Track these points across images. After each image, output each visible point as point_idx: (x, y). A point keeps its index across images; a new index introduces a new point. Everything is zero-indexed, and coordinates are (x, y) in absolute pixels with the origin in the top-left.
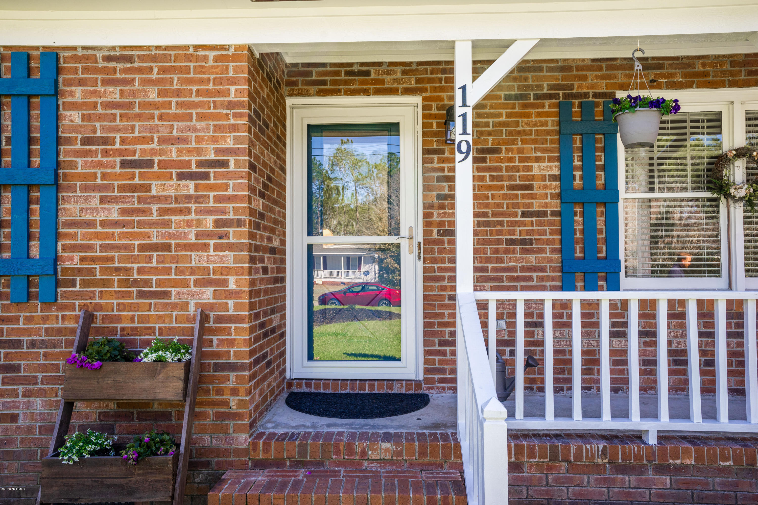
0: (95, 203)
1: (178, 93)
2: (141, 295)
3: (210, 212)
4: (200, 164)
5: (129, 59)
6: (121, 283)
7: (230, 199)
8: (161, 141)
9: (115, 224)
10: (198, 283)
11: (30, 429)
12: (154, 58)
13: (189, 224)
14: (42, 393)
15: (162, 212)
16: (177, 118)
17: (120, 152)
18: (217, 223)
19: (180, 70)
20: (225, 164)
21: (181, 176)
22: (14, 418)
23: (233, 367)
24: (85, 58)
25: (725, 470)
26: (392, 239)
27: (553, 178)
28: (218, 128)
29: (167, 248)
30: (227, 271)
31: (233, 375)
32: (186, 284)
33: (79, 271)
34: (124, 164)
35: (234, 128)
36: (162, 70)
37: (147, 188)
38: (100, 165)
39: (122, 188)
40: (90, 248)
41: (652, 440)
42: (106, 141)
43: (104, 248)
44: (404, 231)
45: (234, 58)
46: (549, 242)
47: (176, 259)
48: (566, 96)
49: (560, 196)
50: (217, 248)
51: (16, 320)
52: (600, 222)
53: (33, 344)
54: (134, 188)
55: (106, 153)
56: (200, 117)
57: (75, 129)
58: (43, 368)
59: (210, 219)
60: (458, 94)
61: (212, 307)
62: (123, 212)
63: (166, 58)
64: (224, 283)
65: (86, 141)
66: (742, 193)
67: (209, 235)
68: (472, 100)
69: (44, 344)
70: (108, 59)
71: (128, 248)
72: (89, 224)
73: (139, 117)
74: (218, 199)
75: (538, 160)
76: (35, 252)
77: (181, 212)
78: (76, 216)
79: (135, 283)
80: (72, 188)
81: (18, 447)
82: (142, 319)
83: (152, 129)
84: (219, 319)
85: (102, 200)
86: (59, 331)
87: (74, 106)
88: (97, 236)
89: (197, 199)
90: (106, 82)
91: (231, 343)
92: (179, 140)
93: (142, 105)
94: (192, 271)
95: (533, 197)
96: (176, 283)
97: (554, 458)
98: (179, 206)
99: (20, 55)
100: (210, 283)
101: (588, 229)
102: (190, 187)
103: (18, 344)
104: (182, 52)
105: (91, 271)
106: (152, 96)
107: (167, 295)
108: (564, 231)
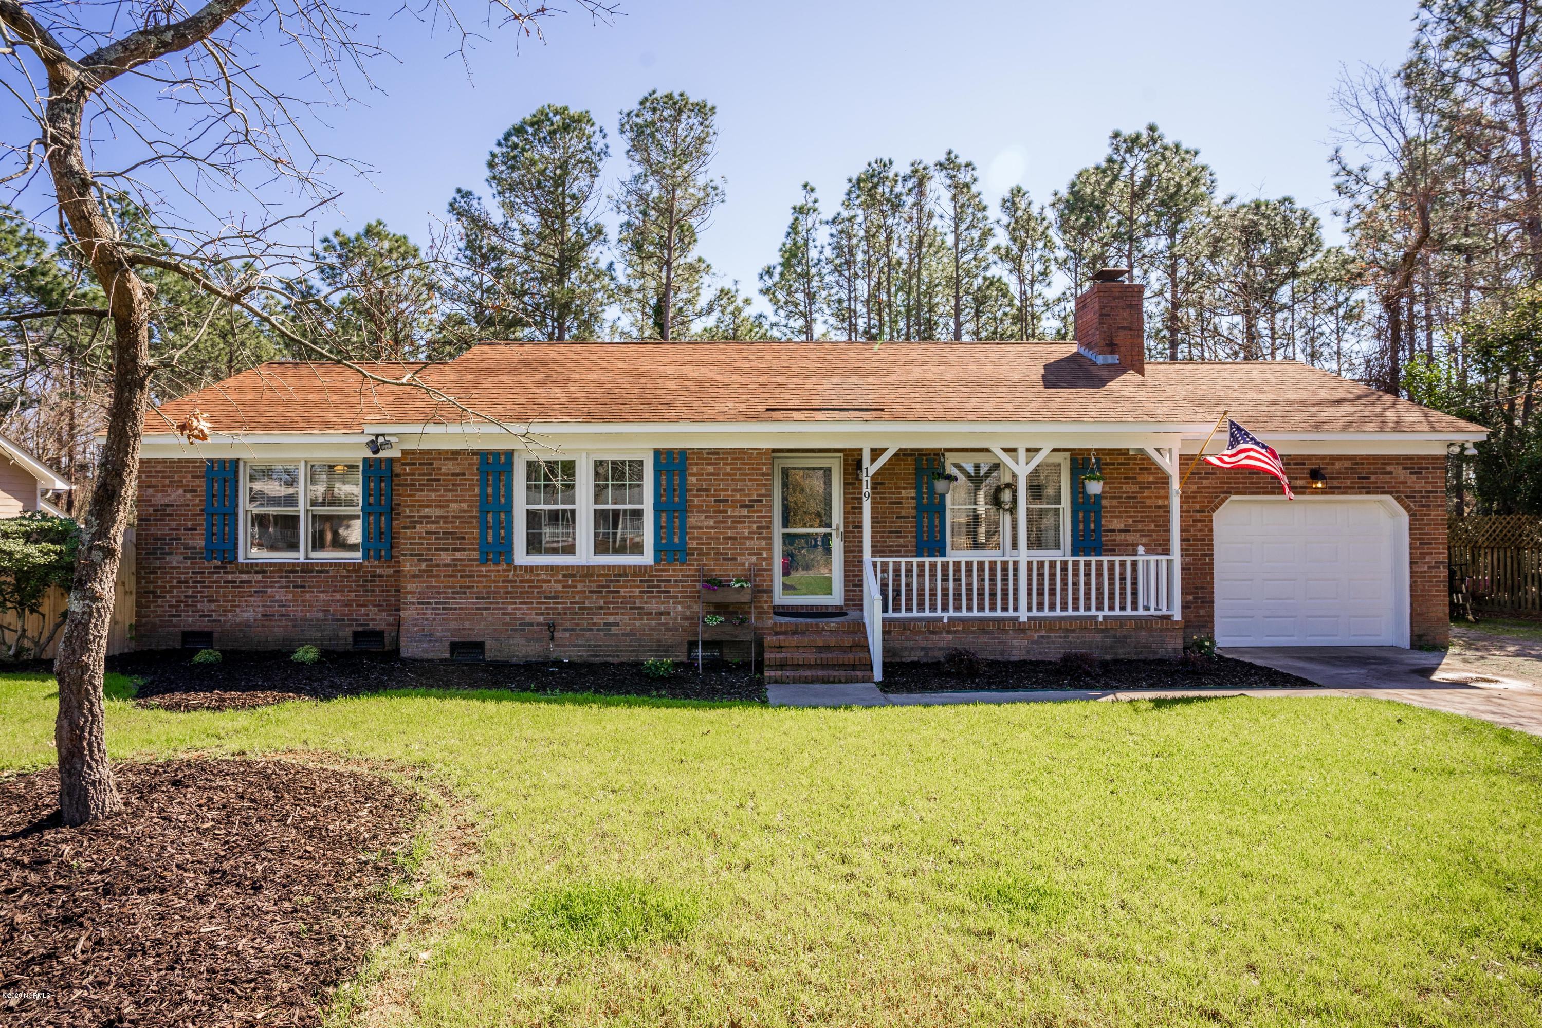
0: (703, 518)
1: (740, 469)
2: (724, 559)
3: (755, 522)
4: (750, 501)
5: (718, 454)
6: (715, 554)
7: (763, 517)
8: (732, 491)
9: (712, 528)
10: (749, 554)
11: (676, 618)
12: (729, 453)
13: (745, 528)
14: (680, 603)
15: (733, 522)
16: (739, 480)
17: (714, 496)
18: (758, 528)
19: (741, 459)
20: (761, 501)
21: (741, 507)
22: (669, 614)
23: (765, 591)
24: (698, 454)
25: (973, 632)
26: (827, 530)
27: (913, 498)
28: (758, 485)
29: (735, 538)
30: (762, 549)
31: (765, 595)
32: (744, 554)
33: (696, 549)
34: (716, 501)
35: (765, 485)
36: (733, 459)
37: (726, 512)
38: (705, 501)
39: (715, 512)
40: (701, 538)
41: (946, 621)
42: (707, 490)
43: (707, 538)
44: (834, 526)
45: (765, 454)
46: (910, 532)
47: (740, 544)
48: (920, 455)
49: (915, 508)
50: (758, 538)
51: (668, 571)
52: (937, 522)
53: (676, 581)
54: (720, 512)
55: (707, 496)
56: (750, 480)
57: (694, 485)
58: (681, 592)
59: (754, 526)
60: (864, 471)
61: (755, 565)
62: (715, 522)
63: (734, 453)
64: (761, 554)
65: (698, 490)
66: (1007, 507)
67: (754, 533)
68: (870, 474)
69: (681, 581)
70: (708, 453)
71: (718, 538)
72: (700, 528)
73: (722, 480)
74: (758, 517)
75: (905, 488)
76: (676, 540)
77: (741, 522)
78: (695, 524)
79: (721, 554)
80: (692, 512)
81: (671, 626)
82: (725, 570)
83: (729, 485)
84: (759, 570)
85: (706, 517)
86: (688, 576)
87: (693, 475)
88: (704, 533)
89: (749, 517)
90: (708, 464)
91: (765, 580)
92: (740, 490)
93: (724, 475)
94: (747, 549)
95: (902, 508)
96: (739, 555)
97: (904, 629)
98: (740, 520)
99: (670, 452)
100: (755, 554)
101: (931, 526)
102: (745, 512)
103: (669, 581)
104: (742, 451)
105: (701, 549)
106: (728, 471)
107: (735, 559)
108: (918, 526)
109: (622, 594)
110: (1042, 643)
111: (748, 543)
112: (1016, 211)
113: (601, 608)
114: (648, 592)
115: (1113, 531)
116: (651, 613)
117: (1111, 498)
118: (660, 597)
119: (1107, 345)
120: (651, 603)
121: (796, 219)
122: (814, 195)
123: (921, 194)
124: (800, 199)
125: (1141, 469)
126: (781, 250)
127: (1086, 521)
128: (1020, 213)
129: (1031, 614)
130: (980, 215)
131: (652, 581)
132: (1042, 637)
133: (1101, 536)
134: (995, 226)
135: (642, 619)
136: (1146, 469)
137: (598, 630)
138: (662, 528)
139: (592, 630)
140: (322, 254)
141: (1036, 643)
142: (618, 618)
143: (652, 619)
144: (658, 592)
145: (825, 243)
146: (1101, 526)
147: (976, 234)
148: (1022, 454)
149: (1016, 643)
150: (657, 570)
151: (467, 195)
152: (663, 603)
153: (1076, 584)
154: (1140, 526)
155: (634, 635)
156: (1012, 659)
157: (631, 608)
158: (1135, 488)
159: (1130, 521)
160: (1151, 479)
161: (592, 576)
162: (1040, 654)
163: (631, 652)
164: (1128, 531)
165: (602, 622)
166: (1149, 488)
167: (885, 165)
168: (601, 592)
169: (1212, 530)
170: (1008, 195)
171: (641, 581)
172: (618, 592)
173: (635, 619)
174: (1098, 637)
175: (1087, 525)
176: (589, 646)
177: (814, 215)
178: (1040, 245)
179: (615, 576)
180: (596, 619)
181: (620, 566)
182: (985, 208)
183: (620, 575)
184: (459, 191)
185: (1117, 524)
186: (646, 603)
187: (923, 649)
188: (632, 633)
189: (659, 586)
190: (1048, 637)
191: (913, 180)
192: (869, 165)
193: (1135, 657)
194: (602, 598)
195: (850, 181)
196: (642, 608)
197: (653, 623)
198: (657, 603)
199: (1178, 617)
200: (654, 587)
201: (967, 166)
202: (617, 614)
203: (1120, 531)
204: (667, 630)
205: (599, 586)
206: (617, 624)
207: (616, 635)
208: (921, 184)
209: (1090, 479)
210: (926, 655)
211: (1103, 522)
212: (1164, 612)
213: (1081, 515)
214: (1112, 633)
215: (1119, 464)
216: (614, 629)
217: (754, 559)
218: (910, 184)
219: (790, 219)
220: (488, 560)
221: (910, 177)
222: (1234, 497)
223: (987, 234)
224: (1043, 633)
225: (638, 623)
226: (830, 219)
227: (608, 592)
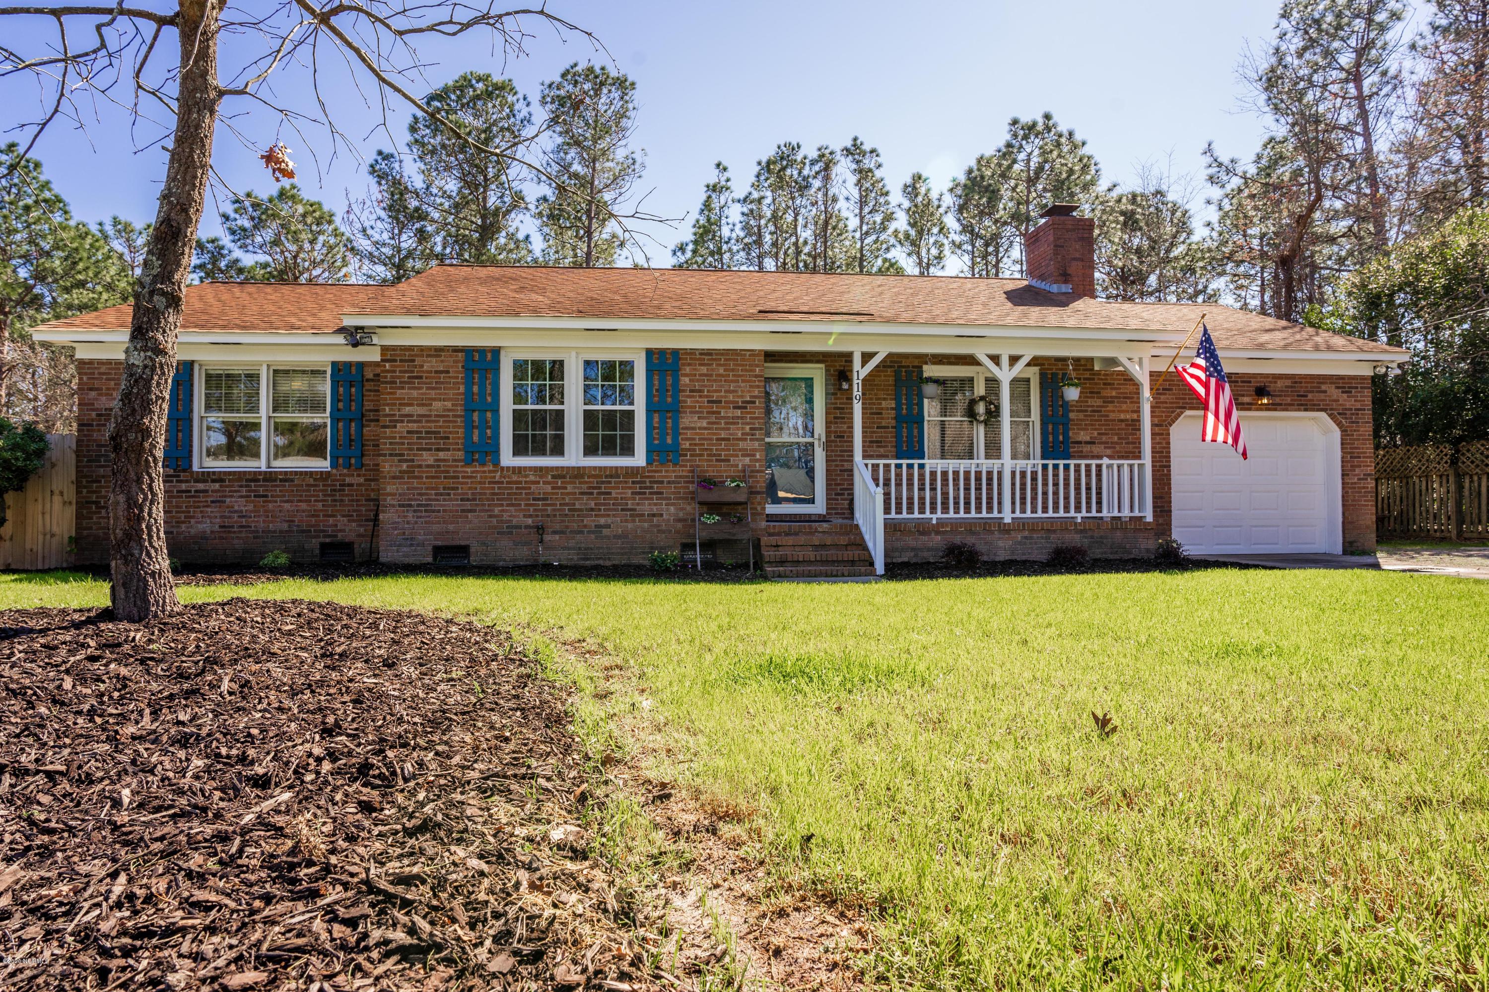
0: (695, 419)
1: (733, 370)
2: (717, 460)
3: (748, 424)
4: (743, 402)
5: (711, 354)
6: (708, 455)
7: (757, 418)
8: (726, 391)
9: (705, 428)
10: (743, 455)
11: (669, 520)
12: (722, 354)
13: (738, 429)
14: (672, 504)
15: (726, 423)
16: (732, 381)
17: (707, 396)
18: (751, 429)
19: (734, 360)
20: (754, 402)
21: (734, 408)
23: (758, 493)
24: (691, 354)
25: (961, 532)
26: (810, 440)
27: (892, 409)
28: (751, 386)
29: (729, 439)
30: (755, 450)
31: (759, 496)
32: (737, 456)
33: (689, 450)
34: (709, 402)
35: (758, 387)
36: (726, 360)
37: (719, 413)
38: (698, 402)
39: (708, 413)
40: (694, 439)
41: (934, 522)
42: (700, 391)
43: (700, 439)
44: (816, 436)
45: (758, 355)
46: (891, 442)
47: (733, 445)
48: (899, 367)
49: (895, 418)
50: (751, 440)
51: (661, 471)
52: (915, 432)
53: (669, 482)
54: (713, 413)
55: (700, 397)
56: (743, 381)
57: (686, 385)
58: (674, 493)
59: (748, 427)
60: (855, 374)
61: (749, 466)
62: (709, 423)
63: (727, 354)
64: (754, 455)
65: (691, 391)
66: (982, 418)
67: (747, 434)
68: (861, 377)
69: (673, 482)
70: (701, 354)
71: (711, 439)
72: (694, 428)
73: (715, 381)
74: (751, 418)
75: (885, 399)
76: (669, 441)
77: (734, 423)
78: (687, 424)
79: (715, 455)
80: (685, 412)
81: (664, 528)
82: (718, 471)
83: (721, 386)
84: (752, 471)
85: (699, 418)
86: (681, 477)
87: (686, 375)
88: (697, 434)
89: (742, 418)
90: (700, 364)
91: (758, 482)
92: (733, 391)
93: (717, 375)
94: (740, 450)
95: (885, 418)
96: (732, 456)
97: (895, 530)
98: (734, 421)
99: (662, 352)
100: (748, 455)
101: (910, 436)
102: (738, 413)
103: (662, 482)
104: (735, 352)
105: (694, 450)
106: (721, 371)
107: (729, 461)
108: (898, 436)
109: (614, 495)
110: (1025, 544)
111: (741, 444)
112: (916, 196)
113: (592, 510)
114: (640, 493)
115: (1080, 443)
116: (643, 515)
117: (1078, 411)
118: (652, 499)
119: (1061, 275)
120: (643, 504)
121: (709, 197)
122: (726, 174)
123: (827, 178)
124: (713, 177)
125: (1105, 384)
126: (694, 226)
127: (1055, 433)
128: (920, 199)
129: (1014, 516)
130: (882, 200)
131: (645, 482)
132: (1026, 538)
133: (1069, 447)
134: (897, 209)
135: (634, 521)
136: (1109, 384)
137: (589, 532)
138: (655, 428)
139: (582, 532)
140: (233, 215)
141: (1020, 543)
142: (609, 520)
143: (645, 521)
144: (651, 493)
145: (737, 222)
146: (1069, 438)
147: (878, 218)
148: (1005, 361)
149: (1001, 544)
150: (649, 471)
151: (387, 157)
152: (655, 504)
153: (1045, 493)
154: (1104, 438)
155: (626, 537)
156: (997, 559)
157: (622, 510)
158: (1099, 402)
159: (1096, 433)
160: (1114, 394)
161: (582, 476)
162: (1024, 554)
163: (622, 554)
164: (1094, 443)
165: (593, 524)
166: (1112, 402)
167: (793, 149)
168: (592, 494)
169: (1169, 443)
170: (909, 181)
171: (633, 482)
172: (610, 493)
173: (626, 521)
174: (1077, 537)
175: (1055, 437)
176: (580, 548)
177: (727, 194)
178: (935, 230)
179: (606, 477)
180: (586, 521)
181: (611, 468)
182: (887, 194)
183: (611, 476)
184: (380, 153)
185: (1083, 436)
186: (638, 504)
187: (913, 549)
188: (624, 536)
189: (652, 488)
190: (1031, 538)
191: (820, 164)
192: (779, 147)
193: (1111, 557)
194: (593, 499)
195: (759, 163)
196: (634, 510)
197: (646, 525)
198: (650, 504)
199: (1150, 518)
200: (646, 488)
201: (872, 152)
202: (609, 515)
203: (1087, 443)
204: (659, 531)
205: (589, 488)
206: (609, 526)
207: (608, 537)
208: (827, 168)
209: (1069, 385)
210: (916, 556)
211: (1071, 434)
212: (1136, 513)
213: (1050, 427)
214: (1090, 534)
215: (1085, 379)
216: (605, 531)
217: (747, 460)
218: (817, 168)
219: (704, 197)
220: (473, 461)
221: (817, 161)
222: (1188, 413)
223: (889, 217)
224: (1026, 533)
225: (630, 525)
226: (742, 197)
227: (598, 493)
